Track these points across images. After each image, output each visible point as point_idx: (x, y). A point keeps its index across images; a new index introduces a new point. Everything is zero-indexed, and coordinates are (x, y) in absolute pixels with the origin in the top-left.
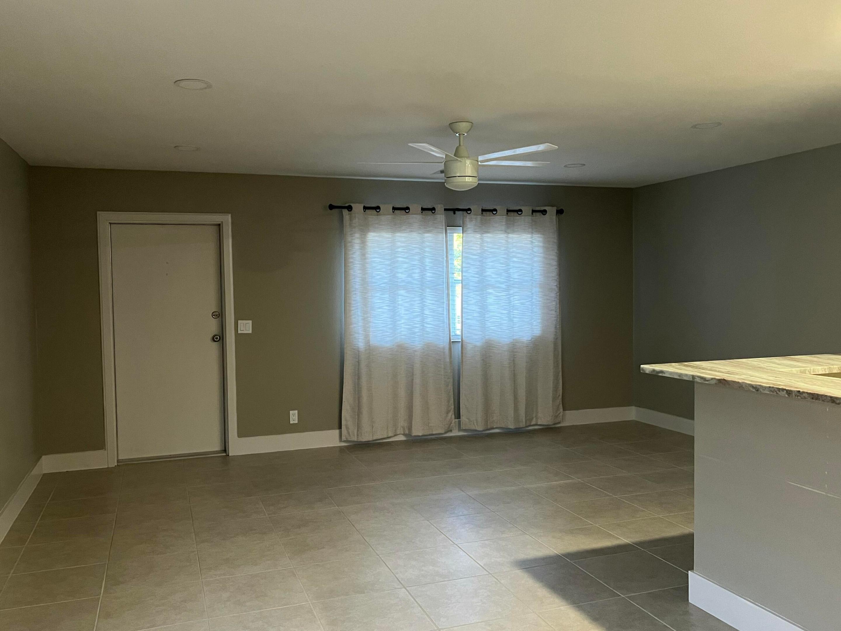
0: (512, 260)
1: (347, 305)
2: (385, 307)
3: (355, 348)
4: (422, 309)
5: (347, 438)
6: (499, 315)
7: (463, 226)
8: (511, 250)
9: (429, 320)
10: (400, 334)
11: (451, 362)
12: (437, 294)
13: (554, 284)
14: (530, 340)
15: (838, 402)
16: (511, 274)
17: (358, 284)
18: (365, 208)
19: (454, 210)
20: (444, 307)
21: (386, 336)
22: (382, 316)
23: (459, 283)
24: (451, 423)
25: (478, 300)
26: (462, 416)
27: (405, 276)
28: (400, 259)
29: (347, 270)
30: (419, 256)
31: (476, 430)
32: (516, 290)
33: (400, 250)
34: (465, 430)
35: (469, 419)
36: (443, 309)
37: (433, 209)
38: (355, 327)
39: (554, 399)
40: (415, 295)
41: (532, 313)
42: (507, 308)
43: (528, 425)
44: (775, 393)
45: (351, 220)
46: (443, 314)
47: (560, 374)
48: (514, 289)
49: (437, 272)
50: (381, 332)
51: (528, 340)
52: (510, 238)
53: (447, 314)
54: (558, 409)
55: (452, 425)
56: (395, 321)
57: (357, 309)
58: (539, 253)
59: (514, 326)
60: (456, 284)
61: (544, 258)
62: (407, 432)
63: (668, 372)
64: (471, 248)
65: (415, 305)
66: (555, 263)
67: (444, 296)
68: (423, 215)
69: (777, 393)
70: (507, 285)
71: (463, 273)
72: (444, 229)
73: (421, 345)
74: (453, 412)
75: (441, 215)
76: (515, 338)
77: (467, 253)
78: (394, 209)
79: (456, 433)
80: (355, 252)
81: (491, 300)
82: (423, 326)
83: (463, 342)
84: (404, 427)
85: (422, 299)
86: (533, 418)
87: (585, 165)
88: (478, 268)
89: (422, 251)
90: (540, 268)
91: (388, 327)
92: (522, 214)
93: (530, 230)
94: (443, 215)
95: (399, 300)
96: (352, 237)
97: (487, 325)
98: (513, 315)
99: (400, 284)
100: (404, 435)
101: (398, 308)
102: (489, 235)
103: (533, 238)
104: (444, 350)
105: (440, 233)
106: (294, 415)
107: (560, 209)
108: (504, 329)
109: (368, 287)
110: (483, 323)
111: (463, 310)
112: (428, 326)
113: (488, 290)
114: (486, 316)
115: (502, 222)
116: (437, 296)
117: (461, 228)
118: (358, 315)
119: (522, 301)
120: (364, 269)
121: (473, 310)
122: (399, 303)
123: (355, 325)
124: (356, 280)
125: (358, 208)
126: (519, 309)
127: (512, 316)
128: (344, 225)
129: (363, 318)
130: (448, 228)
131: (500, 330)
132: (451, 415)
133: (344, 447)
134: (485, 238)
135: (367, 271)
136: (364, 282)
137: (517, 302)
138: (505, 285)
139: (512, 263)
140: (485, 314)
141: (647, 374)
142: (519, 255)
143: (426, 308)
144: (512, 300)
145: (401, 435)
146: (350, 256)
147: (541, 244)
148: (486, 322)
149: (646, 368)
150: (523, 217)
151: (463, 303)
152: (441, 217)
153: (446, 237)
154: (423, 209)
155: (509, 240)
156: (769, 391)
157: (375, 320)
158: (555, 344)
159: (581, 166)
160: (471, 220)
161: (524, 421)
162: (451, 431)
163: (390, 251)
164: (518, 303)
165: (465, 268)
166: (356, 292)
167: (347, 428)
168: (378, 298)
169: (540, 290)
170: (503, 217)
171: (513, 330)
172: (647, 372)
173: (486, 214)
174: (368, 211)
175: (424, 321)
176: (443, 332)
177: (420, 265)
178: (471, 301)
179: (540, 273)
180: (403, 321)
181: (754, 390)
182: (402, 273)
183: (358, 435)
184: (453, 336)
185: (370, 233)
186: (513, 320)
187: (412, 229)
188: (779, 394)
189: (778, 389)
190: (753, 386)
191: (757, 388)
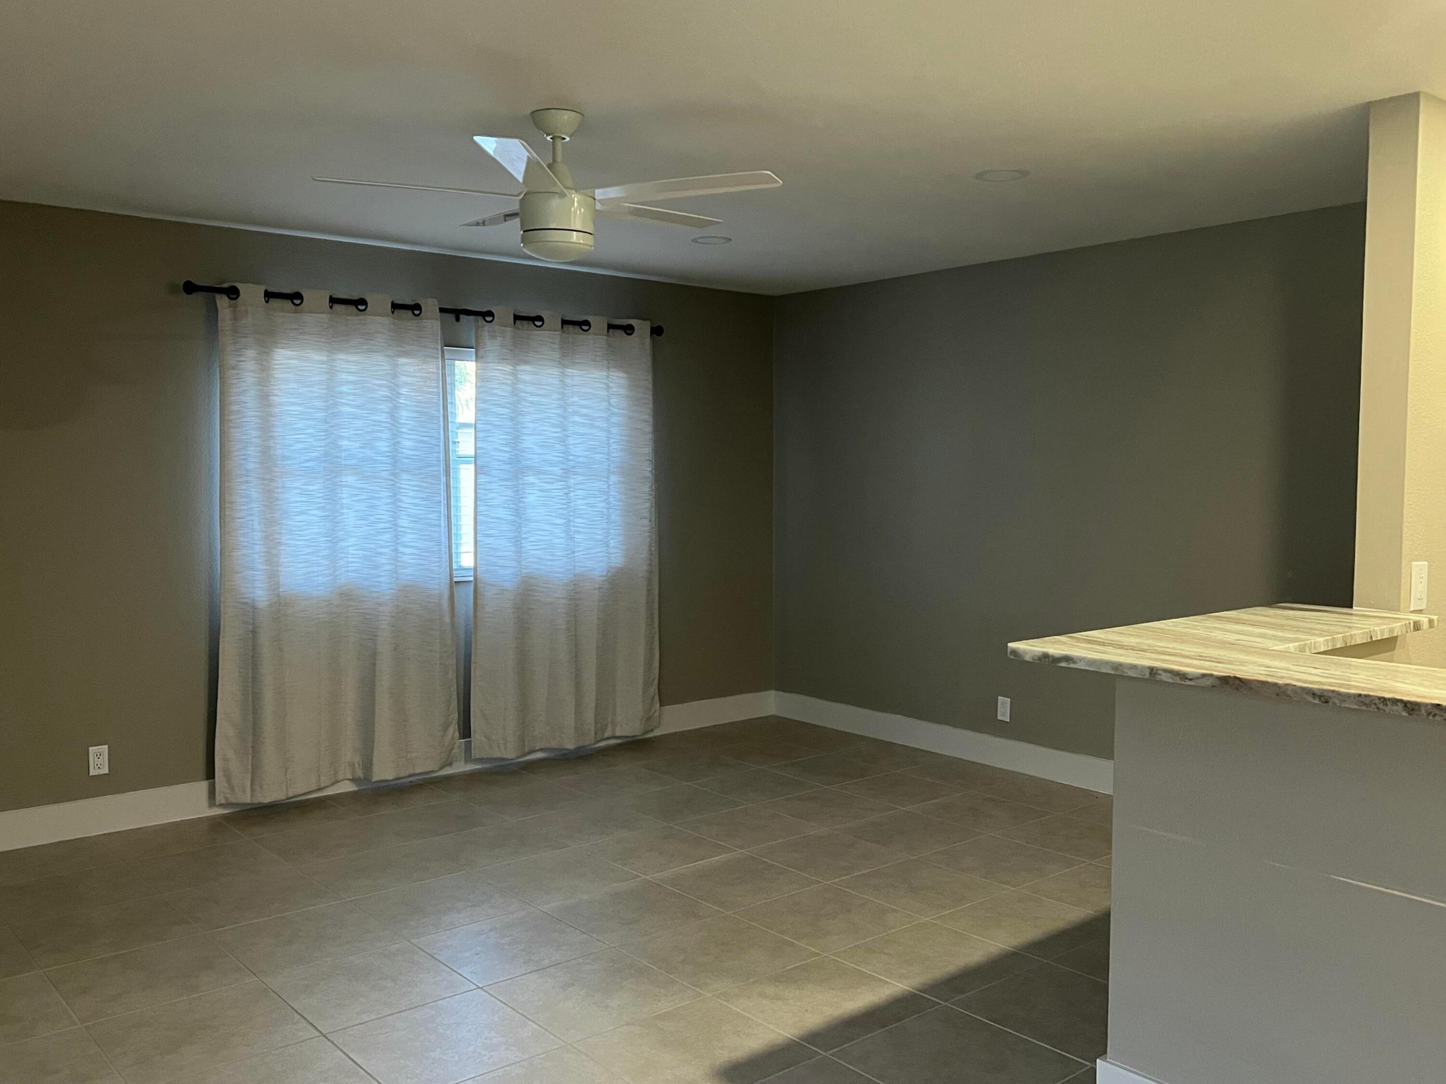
0: (571, 420)
1: (227, 505)
2: (315, 512)
3: (246, 600)
4: (395, 517)
5: (226, 799)
6: (549, 528)
7: (476, 347)
8: (571, 400)
9: (407, 539)
10: (345, 569)
11: (453, 623)
12: (424, 485)
13: (647, 469)
14: (605, 576)
16: (570, 447)
17: (253, 460)
18: (269, 295)
19: (458, 313)
20: (440, 512)
21: (316, 574)
22: (306, 530)
23: (468, 463)
24: (452, 749)
25: (508, 498)
26: (475, 732)
27: (358, 444)
28: (346, 409)
29: (226, 429)
30: (390, 405)
31: (503, 759)
32: (580, 478)
33: (345, 389)
34: (480, 760)
35: (488, 738)
36: (440, 515)
37: (415, 308)
38: (244, 555)
39: (646, 685)
40: (379, 486)
41: (607, 523)
42: (562, 514)
43: (598, 739)
45: (235, 319)
46: (439, 526)
47: (657, 637)
48: (576, 477)
49: (425, 439)
50: (306, 564)
51: (601, 576)
52: (567, 376)
53: (445, 527)
54: (652, 705)
55: (454, 751)
56: (335, 541)
57: (251, 515)
58: (619, 409)
59: (576, 549)
60: (459, 464)
61: (630, 418)
62: (360, 773)
63: (1082, 659)
64: (494, 392)
65: (379, 508)
66: (649, 428)
67: (441, 489)
68: (394, 318)
70: (563, 469)
71: (478, 442)
72: (440, 349)
73: (392, 591)
74: (457, 726)
75: (434, 321)
76: (577, 572)
77: (485, 402)
78: (334, 301)
79: (461, 767)
80: (245, 390)
81: (532, 497)
82: (396, 550)
83: (478, 582)
84: (353, 764)
85: (395, 495)
86: (607, 725)
87: (731, 240)
88: (507, 433)
89: (392, 394)
90: (623, 438)
91: (320, 554)
92: (589, 331)
93: (605, 362)
94: (437, 320)
95: (344, 496)
96: (240, 356)
97: (524, 547)
98: (574, 526)
99: (347, 462)
100: (353, 780)
101: (342, 514)
102: (527, 368)
103: (610, 379)
104: (440, 600)
105: (434, 357)
106: (99, 755)
107: (655, 326)
108: (559, 556)
109: (274, 469)
110: (519, 543)
111: (478, 517)
112: (408, 551)
113: (526, 478)
114: (523, 528)
115: (554, 344)
116: (426, 488)
117: (474, 350)
118: (253, 529)
119: (592, 500)
120: (266, 428)
121: (499, 518)
122: (343, 503)
123: (245, 552)
124: (246, 452)
125: (251, 293)
126: (585, 516)
127: (572, 528)
128: (220, 329)
129: (265, 534)
130: (445, 348)
131: (549, 557)
132: (453, 730)
133: (219, 818)
134: (519, 373)
135: (273, 432)
136: (266, 455)
137: (580, 502)
138: (561, 469)
139: (571, 425)
140: (521, 527)
141: (1028, 662)
142: (584, 411)
143: (403, 513)
144: (573, 499)
145: (348, 782)
146: (233, 398)
147: (623, 391)
148: (523, 541)
149: (1026, 652)
150: (590, 337)
151: (478, 503)
152: (432, 324)
153: (444, 367)
154: (395, 306)
155: (566, 380)
157: (291, 539)
158: (649, 581)
159: (724, 241)
160: (493, 337)
161: (593, 733)
162: (451, 764)
163: (324, 391)
164: (583, 505)
165: (482, 431)
166: (249, 479)
167: (228, 779)
168: (297, 491)
169: (623, 479)
170: (554, 335)
171: (574, 556)
172: (1028, 658)
173: (522, 325)
174: (275, 303)
175: (398, 541)
176: (439, 562)
177: (391, 424)
178: (493, 499)
179: (620, 447)
180: (352, 541)
181: (1317, 701)
182: (349, 439)
183: (253, 790)
184: (456, 570)
185: (277, 350)
186: (574, 537)
187: (372, 345)
188: (1384, 710)
189: (1382, 700)
190: (1315, 692)
191: (1325, 696)
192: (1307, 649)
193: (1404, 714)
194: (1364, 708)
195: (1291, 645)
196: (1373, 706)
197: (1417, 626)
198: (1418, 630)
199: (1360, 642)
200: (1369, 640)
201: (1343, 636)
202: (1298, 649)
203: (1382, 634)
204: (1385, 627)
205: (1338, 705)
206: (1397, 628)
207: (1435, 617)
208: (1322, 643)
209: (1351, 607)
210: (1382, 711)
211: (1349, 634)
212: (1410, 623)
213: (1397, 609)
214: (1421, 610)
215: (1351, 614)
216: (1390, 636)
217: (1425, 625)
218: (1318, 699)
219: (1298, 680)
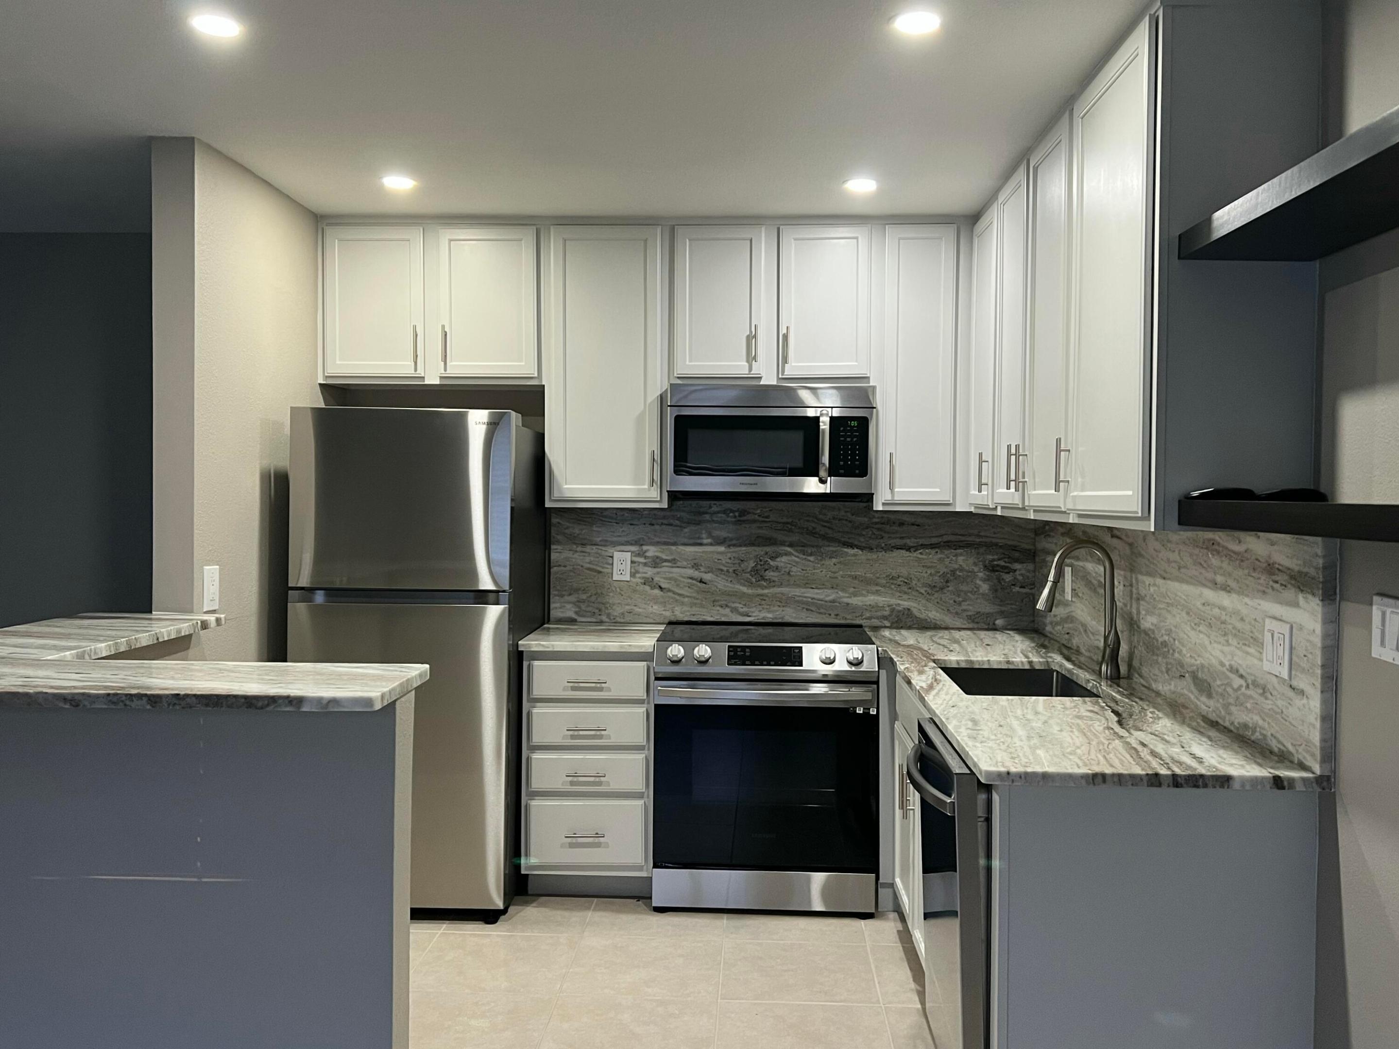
15: (260, 704)
44: (121, 706)
69: (125, 705)
156: (106, 704)
188: (131, 706)
189: (128, 697)
190: (66, 697)
191: (75, 700)
192: (87, 657)
193: (148, 707)
194: (113, 707)
195: (68, 653)
196: (121, 704)
197: (205, 625)
198: (205, 629)
199: (145, 645)
200: (155, 642)
201: (126, 640)
202: (75, 657)
203: (169, 635)
204: (172, 628)
205: (89, 707)
206: (185, 628)
207: (222, 616)
208: (103, 648)
209: (150, 612)
210: (129, 708)
211: (133, 637)
212: (197, 623)
213: (191, 611)
214: (215, 611)
215: (150, 619)
216: (177, 636)
217: (213, 624)
218: (69, 704)
219: (52, 687)
